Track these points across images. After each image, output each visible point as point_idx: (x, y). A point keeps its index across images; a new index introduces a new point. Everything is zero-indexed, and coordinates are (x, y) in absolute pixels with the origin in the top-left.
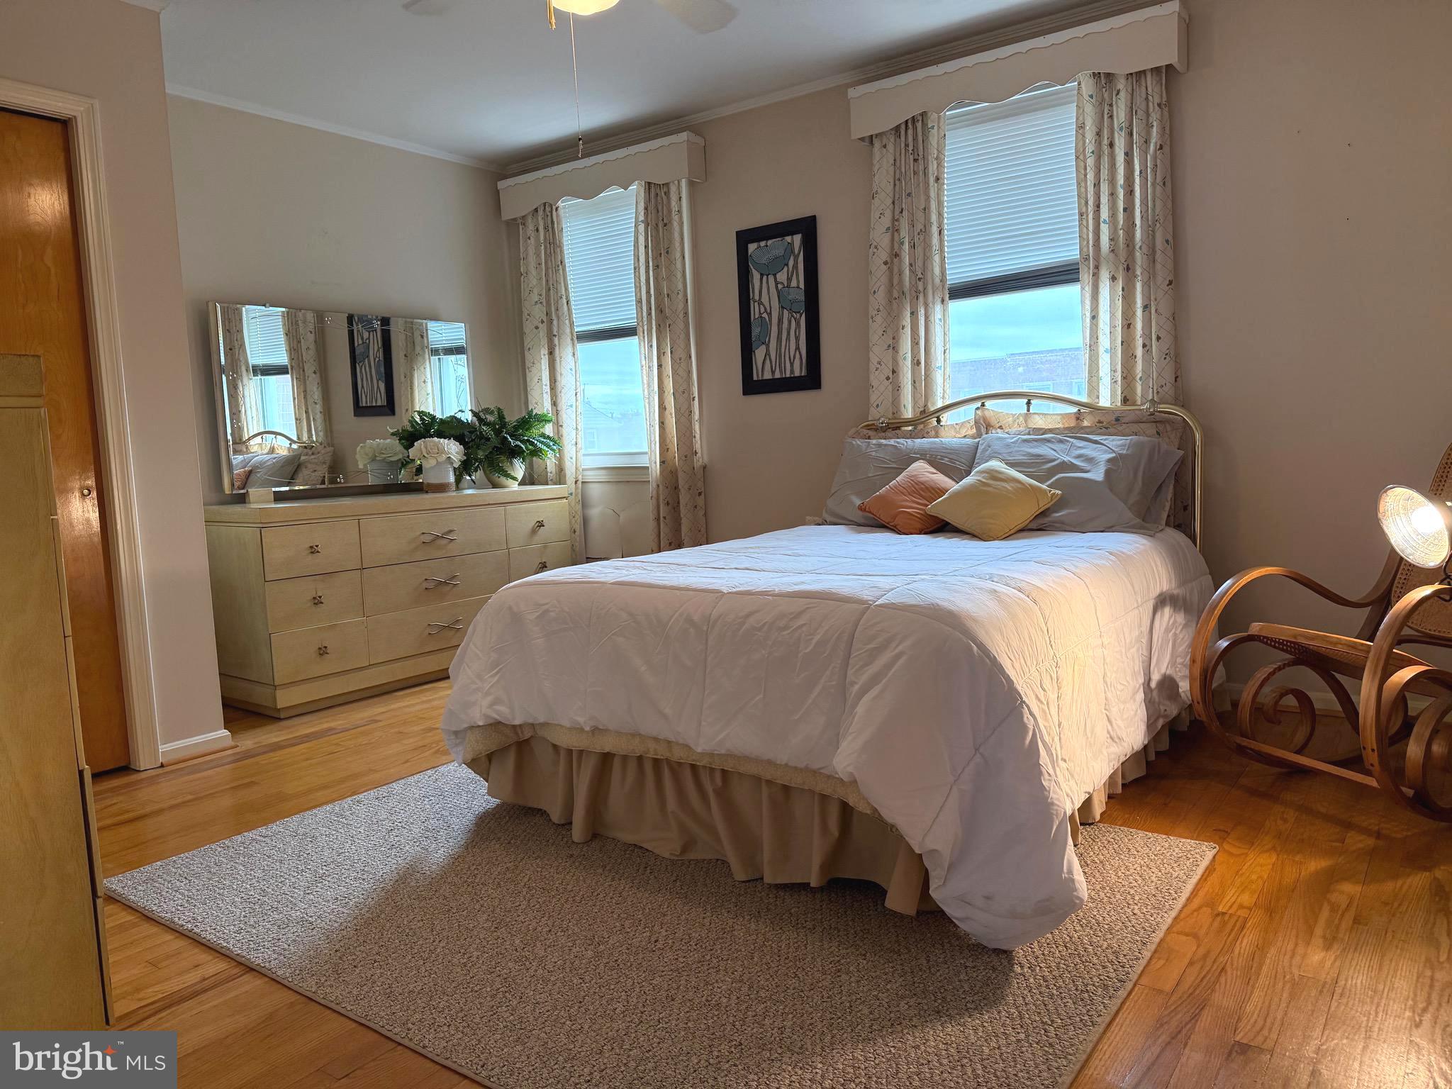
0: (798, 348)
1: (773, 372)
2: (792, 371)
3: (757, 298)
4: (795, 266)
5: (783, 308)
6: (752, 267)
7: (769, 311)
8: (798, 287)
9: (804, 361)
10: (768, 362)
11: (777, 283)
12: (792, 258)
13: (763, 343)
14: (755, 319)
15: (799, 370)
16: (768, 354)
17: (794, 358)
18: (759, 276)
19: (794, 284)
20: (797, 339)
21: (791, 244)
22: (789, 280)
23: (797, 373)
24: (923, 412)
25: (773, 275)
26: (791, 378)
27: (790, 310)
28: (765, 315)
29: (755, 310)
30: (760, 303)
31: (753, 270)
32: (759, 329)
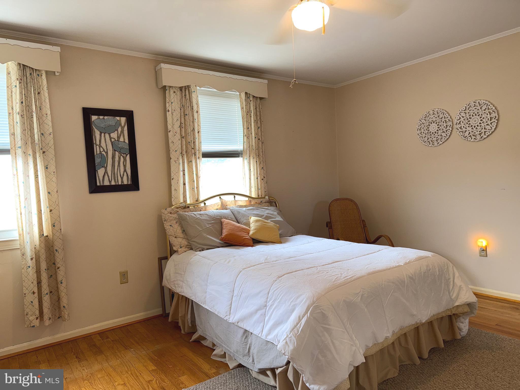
0: (125, 171)
1: (110, 182)
2: (122, 182)
3: (98, 143)
4: (122, 131)
5: (115, 151)
6: (94, 127)
7: (106, 150)
8: (124, 142)
9: (129, 177)
10: (106, 176)
11: (111, 138)
12: (120, 128)
13: (103, 167)
14: (97, 154)
15: (126, 181)
16: (106, 172)
17: (123, 175)
18: (99, 133)
19: (122, 139)
20: (125, 166)
21: (120, 121)
22: (119, 137)
23: (125, 183)
24: (197, 201)
25: (109, 134)
26: (121, 185)
27: (120, 152)
28: (103, 153)
29: (97, 150)
30: (100, 146)
31: (95, 130)
32: (100, 160)
